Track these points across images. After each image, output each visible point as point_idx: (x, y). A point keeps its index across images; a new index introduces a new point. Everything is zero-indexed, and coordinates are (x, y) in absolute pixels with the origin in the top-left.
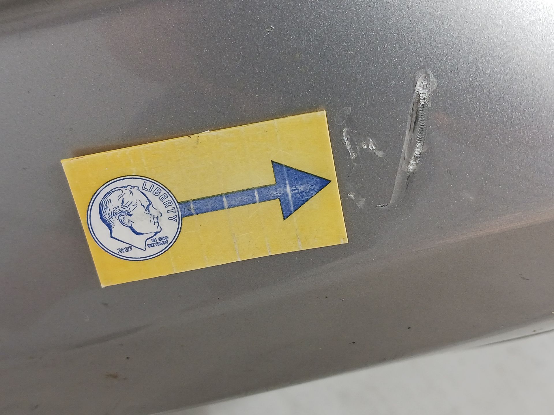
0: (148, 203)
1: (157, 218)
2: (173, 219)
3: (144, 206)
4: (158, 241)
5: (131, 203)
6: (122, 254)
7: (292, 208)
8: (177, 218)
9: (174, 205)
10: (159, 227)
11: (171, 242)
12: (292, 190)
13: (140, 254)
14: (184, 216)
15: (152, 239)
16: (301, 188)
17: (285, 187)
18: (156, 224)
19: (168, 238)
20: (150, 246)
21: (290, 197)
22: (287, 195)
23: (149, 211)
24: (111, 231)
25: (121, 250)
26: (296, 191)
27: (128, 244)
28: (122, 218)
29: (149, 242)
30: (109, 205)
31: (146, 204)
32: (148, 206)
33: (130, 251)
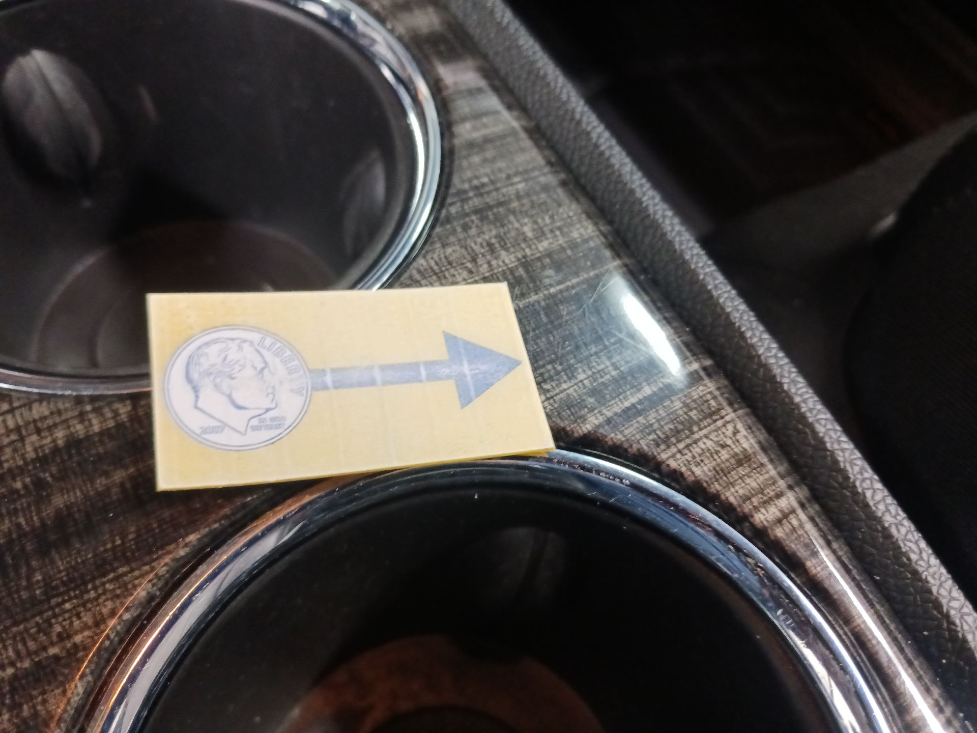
0: (262, 365)
1: (274, 388)
2: (299, 392)
3: (256, 368)
4: (268, 423)
5: (238, 361)
6: (206, 436)
7: (472, 393)
8: (304, 391)
9: (301, 372)
10: (274, 402)
11: (289, 427)
12: (471, 370)
13: (237, 440)
14: (314, 389)
15: (259, 419)
16: (484, 368)
17: (462, 365)
18: (271, 396)
19: (285, 420)
20: (256, 428)
21: (469, 378)
22: (465, 376)
23: (263, 376)
24: (197, 397)
25: (205, 430)
26: (477, 371)
27: (221, 422)
28: (218, 380)
29: (255, 422)
30: (203, 360)
31: (260, 365)
32: (263, 369)
33: (221, 433)
